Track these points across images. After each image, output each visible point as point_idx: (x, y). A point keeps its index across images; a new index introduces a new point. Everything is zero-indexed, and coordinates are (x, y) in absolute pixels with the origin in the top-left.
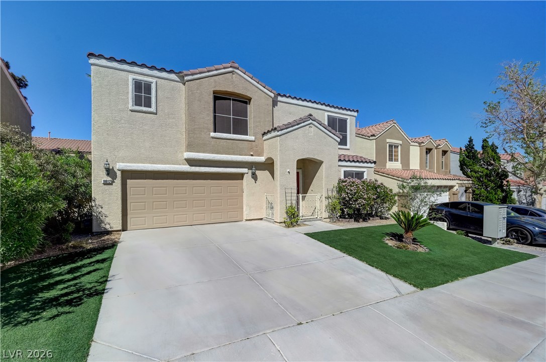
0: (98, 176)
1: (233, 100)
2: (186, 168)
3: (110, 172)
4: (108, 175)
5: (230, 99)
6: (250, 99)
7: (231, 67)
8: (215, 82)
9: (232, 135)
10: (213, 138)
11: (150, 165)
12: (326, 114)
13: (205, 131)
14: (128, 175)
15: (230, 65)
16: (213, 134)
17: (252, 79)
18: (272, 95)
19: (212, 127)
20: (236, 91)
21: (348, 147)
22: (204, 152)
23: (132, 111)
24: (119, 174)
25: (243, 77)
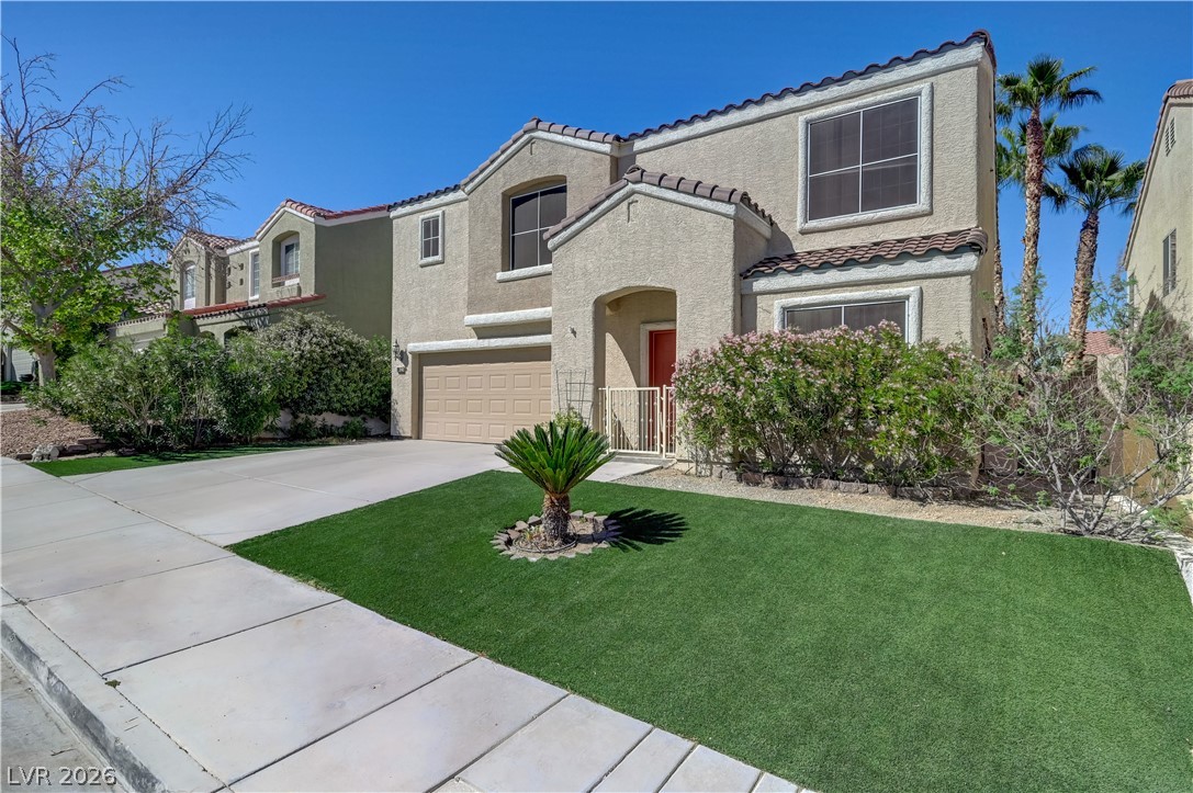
0: (397, 364)
1: (543, 194)
2: (473, 343)
3: (403, 356)
4: (402, 360)
5: (536, 196)
6: (563, 179)
7: (525, 132)
8: (505, 175)
9: (539, 267)
10: (500, 282)
11: (435, 343)
12: (802, 118)
13: (490, 271)
14: (425, 359)
15: (521, 132)
16: (500, 275)
17: (562, 134)
18: (606, 148)
19: (499, 261)
20: (537, 176)
21: (922, 204)
22: (488, 311)
23: (422, 266)
24: (410, 356)
25: (548, 140)
